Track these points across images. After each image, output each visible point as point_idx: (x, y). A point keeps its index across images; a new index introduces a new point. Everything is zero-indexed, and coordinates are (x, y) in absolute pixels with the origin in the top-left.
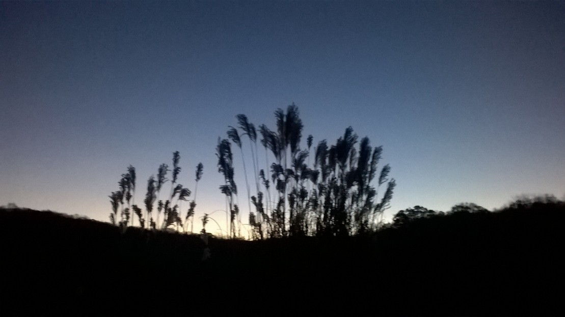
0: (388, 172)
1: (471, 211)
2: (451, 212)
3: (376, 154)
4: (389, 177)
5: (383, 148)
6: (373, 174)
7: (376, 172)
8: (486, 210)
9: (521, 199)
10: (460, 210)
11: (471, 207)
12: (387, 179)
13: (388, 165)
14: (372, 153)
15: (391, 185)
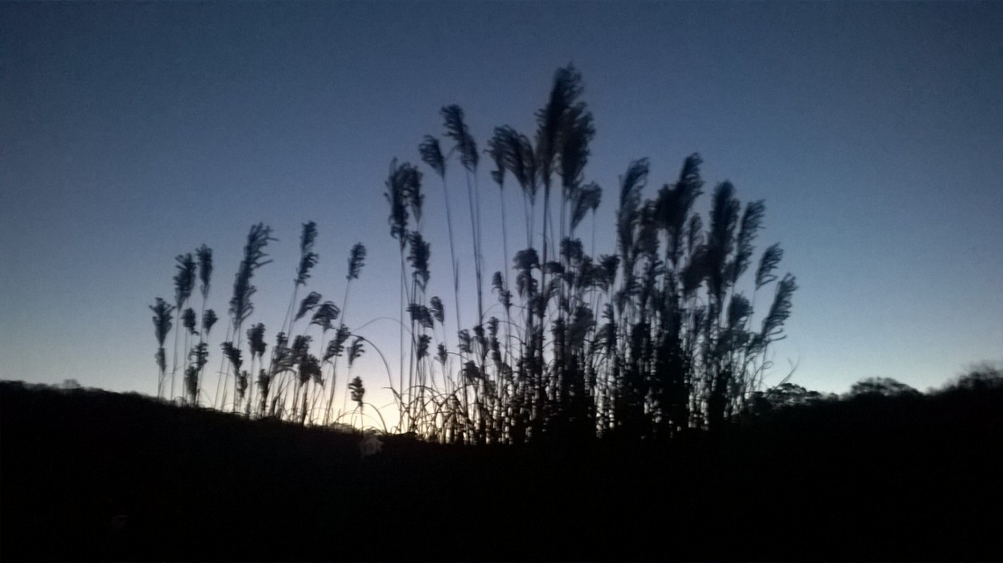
0: (778, 260)
1: (886, 394)
2: (852, 395)
3: (750, 218)
4: (779, 272)
5: (765, 204)
6: (744, 262)
7: (751, 258)
8: (915, 391)
9: (981, 371)
10: (866, 390)
11: (887, 385)
12: (776, 278)
13: (777, 245)
14: (741, 214)
15: (786, 289)
